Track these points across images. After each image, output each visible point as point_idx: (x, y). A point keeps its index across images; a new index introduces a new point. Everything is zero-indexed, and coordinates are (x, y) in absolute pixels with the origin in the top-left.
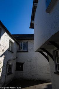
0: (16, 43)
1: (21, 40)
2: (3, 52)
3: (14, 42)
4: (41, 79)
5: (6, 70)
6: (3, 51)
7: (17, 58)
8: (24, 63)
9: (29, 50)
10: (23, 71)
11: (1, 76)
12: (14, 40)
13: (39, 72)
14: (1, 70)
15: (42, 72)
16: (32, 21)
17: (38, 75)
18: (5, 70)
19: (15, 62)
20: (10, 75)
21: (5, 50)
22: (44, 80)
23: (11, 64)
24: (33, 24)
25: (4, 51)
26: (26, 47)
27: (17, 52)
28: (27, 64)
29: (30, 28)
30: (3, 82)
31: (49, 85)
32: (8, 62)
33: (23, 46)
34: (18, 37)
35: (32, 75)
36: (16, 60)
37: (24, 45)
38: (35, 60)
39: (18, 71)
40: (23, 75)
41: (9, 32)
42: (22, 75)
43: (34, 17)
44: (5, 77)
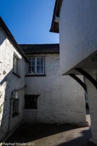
0: (23, 60)
1: (33, 54)
2: (4, 76)
3: (20, 57)
4: (68, 122)
5: (10, 108)
6: (4, 73)
7: (25, 86)
8: (39, 96)
9: (47, 73)
10: (38, 110)
11: (2, 119)
12: (20, 53)
13: (66, 110)
14: (2, 108)
15: (71, 111)
16: (57, 18)
17: (63, 114)
18: (8, 109)
19: (23, 93)
20: (16, 117)
21: (8, 72)
22: (74, 124)
23: (17, 97)
24: (58, 24)
25: (6, 74)
26: (42, 67)
27: (27, 76)
28: (45, 97)
29: (51, 31)
30: (4, 129)
31: (84, 131)
32: (12, 93)
33: (36, 65)
34: (26, 48)
35: (53, 116)
36: (24, 90)
37: (38, 63)
38: (59, 89)
39: (28, 110)
40: (38, 117)
41: (13, 37)
42: (36, 117)
43: (60, 11)
44: (8, 121)
